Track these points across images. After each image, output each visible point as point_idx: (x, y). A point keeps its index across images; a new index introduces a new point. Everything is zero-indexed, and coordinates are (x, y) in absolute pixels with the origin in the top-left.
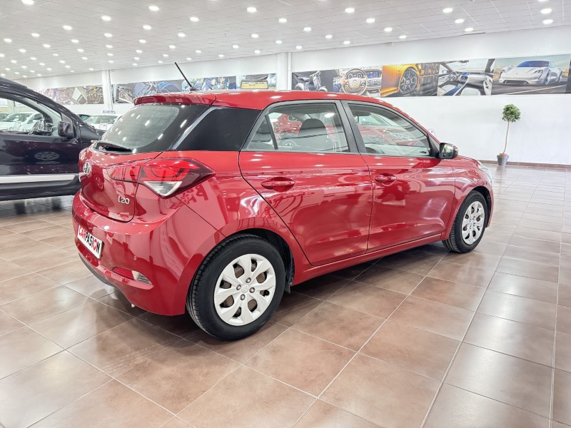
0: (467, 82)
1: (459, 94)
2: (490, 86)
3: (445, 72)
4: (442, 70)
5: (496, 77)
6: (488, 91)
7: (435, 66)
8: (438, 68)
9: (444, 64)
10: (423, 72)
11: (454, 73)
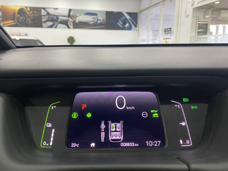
0: (59, 20)
1: (56, 27)
2: (72, 24)
3: (45, 14)
4: (43, 12)
5: (74, 19)
6: (71, 26)
7: (39, 10)
8: (40, 11)
9: (44, 9)
10: (31, 12)
11: (51, 15)
